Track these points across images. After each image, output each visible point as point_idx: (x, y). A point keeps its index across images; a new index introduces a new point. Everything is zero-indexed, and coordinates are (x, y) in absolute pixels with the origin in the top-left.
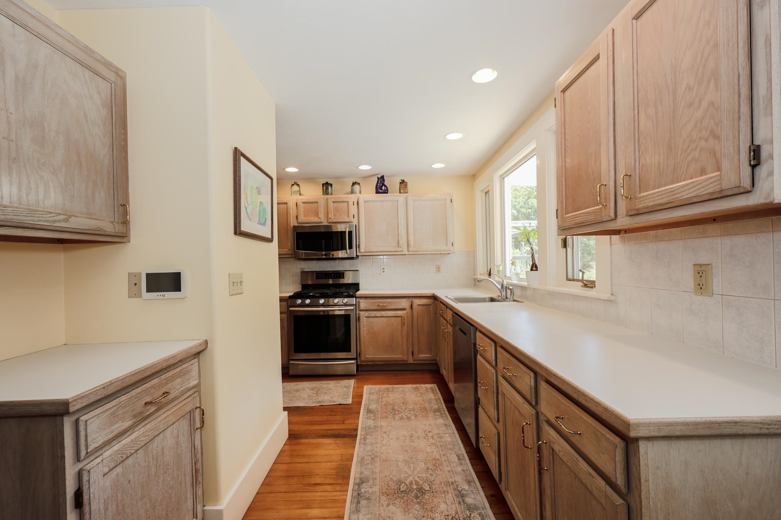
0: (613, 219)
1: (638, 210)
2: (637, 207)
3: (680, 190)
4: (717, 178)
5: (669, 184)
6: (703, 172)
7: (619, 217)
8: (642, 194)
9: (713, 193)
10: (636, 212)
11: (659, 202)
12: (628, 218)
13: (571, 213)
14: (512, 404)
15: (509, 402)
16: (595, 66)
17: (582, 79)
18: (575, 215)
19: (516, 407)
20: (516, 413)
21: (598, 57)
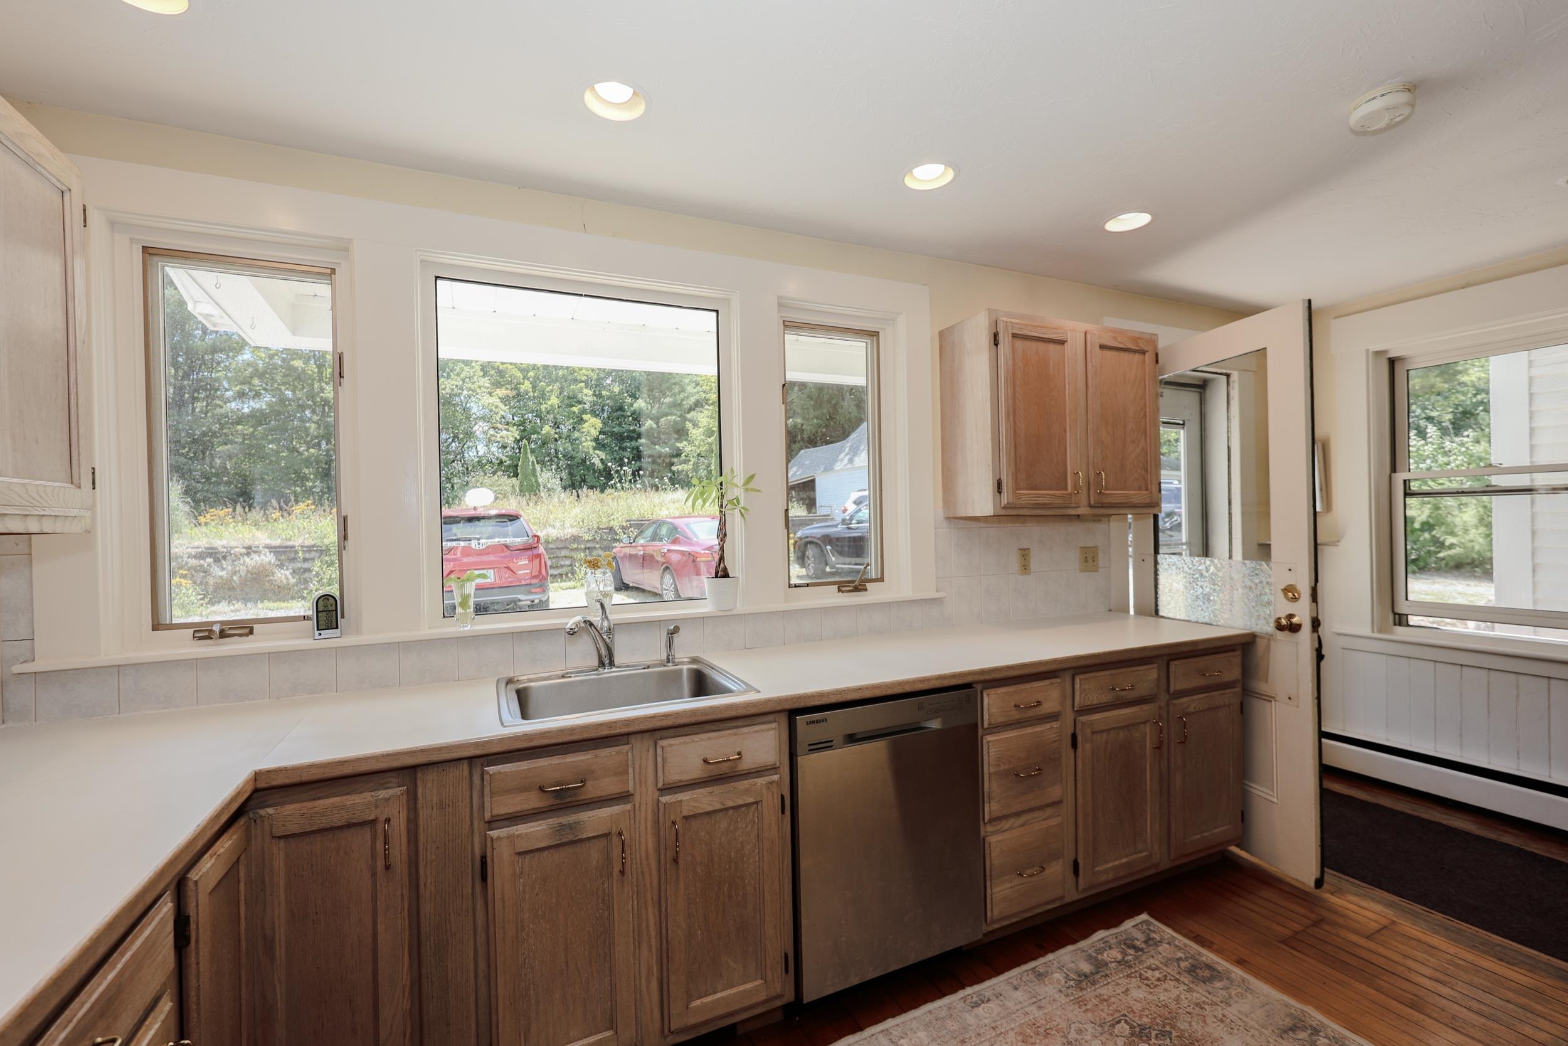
2: (1104, 502)
3: (1132, 497)
4: (1149, 495)
5: (1122, 490)
6: (1140, 489)
8: (1105, 492)
9: (1146, 504)
10: (1101, 506)
11: (1120, 501)
13: (1027, 490)
14: (1112, 732)
15: (1105, 735)
16: (1058, 347)
17: (1041, 346)
18: (1036, 494)
19: (1121, 728)
20: (1121, 735)
21: (1062, 342)
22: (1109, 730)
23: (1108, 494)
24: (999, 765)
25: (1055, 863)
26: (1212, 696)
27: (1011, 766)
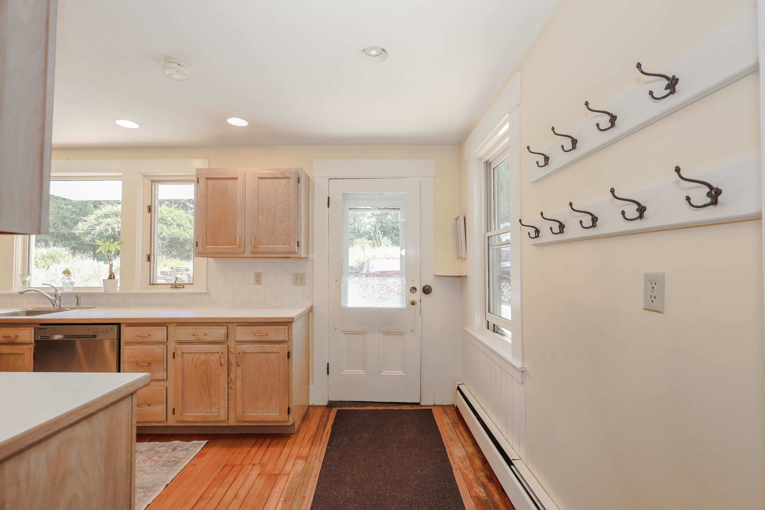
0: (243, 253)
1: (258, 252)
2: (258, 251)
3: (277, 248)
4: (289, 248)
5: (271, 245)
6: (284, 244)
7: (245, 253)
8: (259, 246)
9: (287, 252)
10: (257, 253)
11: (269, 251)
12: (251, 254)
13: (212, 246)
14: (197, 354)
15: (192, 355)
16: (234, 181)
17: (223, 181)
18: (216, 248)
19: (203, 353)
20: (203, 356)
21: (236, 179)
22: (195, 353)
23: (261, 247)
24: (129, 358)
25: (159, 405)
26: (264, 346)
27: (136, 360)
